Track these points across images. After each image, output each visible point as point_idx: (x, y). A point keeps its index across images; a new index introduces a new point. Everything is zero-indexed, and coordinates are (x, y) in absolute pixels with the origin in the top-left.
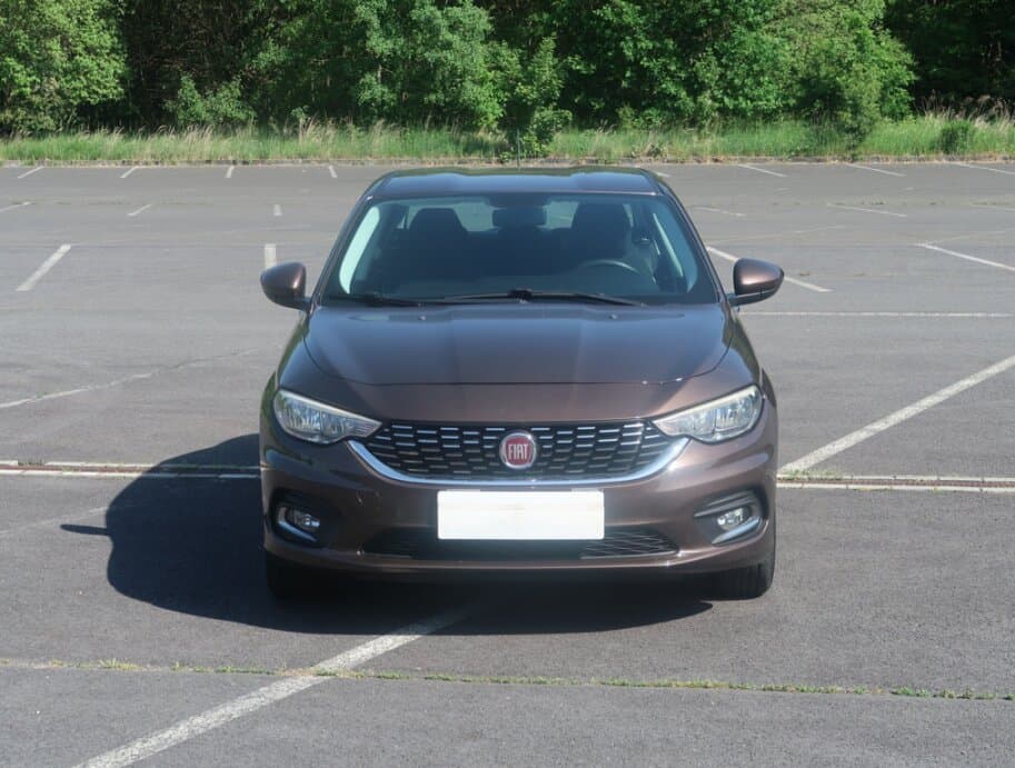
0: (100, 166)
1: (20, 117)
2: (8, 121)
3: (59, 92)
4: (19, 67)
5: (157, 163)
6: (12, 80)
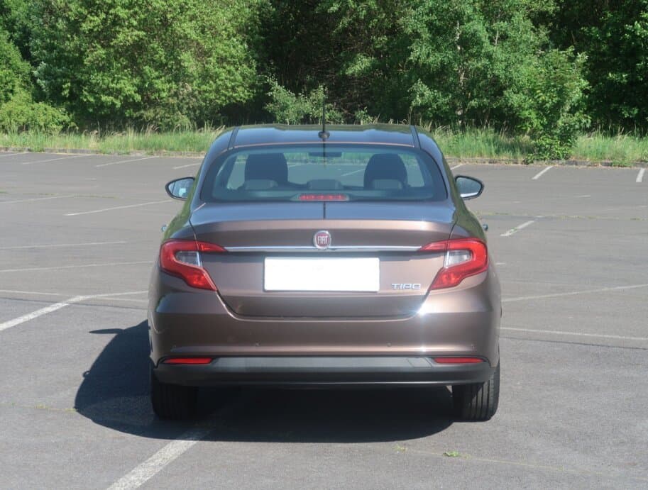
3: (189, 94)
6: (152, 85)
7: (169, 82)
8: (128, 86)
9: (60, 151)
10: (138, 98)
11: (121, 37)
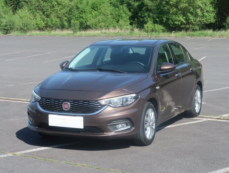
0: (207, 38)
1: (191, 27)
2: (188, 27)
3: (199, 21)
4: (190, 15)
5: (220, 37)
6: (189, 18)
7: (193, 17)
8: (182, 19)
9: (164, 37)
10: (185, 22)
11: (181, 6)
